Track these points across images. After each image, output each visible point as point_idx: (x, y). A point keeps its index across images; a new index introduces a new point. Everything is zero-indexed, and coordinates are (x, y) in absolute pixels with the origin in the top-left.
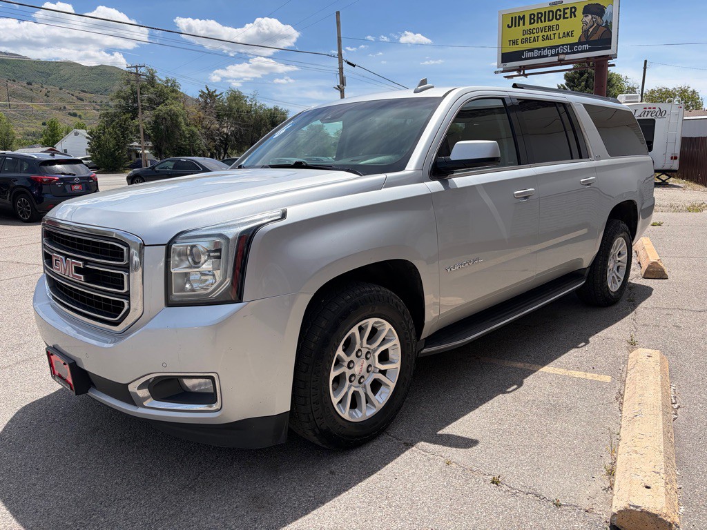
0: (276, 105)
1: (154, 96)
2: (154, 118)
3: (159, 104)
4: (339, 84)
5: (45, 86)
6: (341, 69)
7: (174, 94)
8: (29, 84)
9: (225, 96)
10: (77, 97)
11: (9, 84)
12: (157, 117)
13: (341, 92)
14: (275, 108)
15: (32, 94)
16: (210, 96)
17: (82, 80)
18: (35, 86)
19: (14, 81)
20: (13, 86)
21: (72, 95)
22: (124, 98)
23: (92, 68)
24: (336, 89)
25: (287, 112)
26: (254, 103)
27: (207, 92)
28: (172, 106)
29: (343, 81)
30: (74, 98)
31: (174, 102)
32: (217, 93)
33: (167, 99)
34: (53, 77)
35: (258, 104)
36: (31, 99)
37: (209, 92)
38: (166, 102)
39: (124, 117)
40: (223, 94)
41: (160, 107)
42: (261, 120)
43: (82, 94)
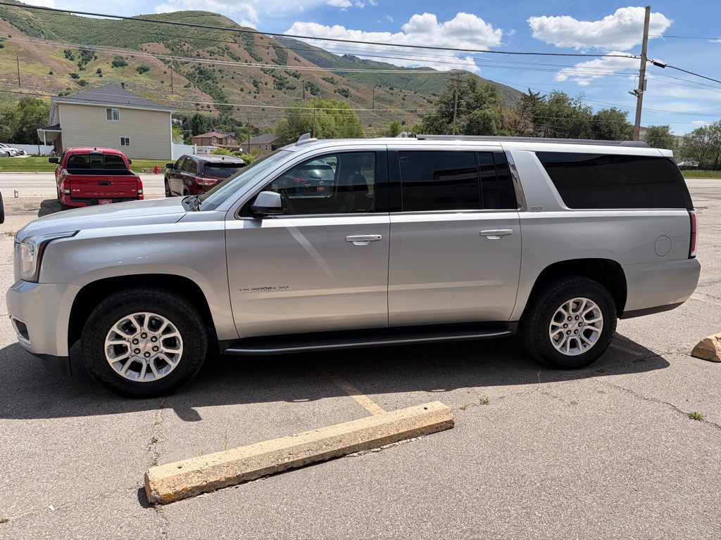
0: (614, 106)
1: (472, 100)
2: (468, 122)
3: (474, 109)
4: (637, 88)
5: (403, 91)
6: (643, 71)
7: (492, 99)
8: (391, 89)
9: (547, 99)
10: (427, 100)
11: (376, 89)
12: (471, 121)
13: (638, 97)
14: (612, 110)
15: (393, 98)
16: (531, 99)
17: (435, 84)
18: (396, 90)
19: (380, 86)
20: (379, 91)
21: (424, 98)
22: (445, 103)
23: (445, 73)
24: (633, 94)
25: (626, 114)
26: (578, 105)
27: (529, 95)
28: (487, 110)
29: (643, 85)
30: (425, 101)
31: (490, 106)
32: (540, 96)
33: (485, 103)
34: (411, 82)
35: (583, 107)
36: (391, 103)
37: (531, 95)
38: (483, 106)
39: (441, 121)
40: (546, 97)
41: (475, 112)
42: (581, 124)
43: (433, 97)
